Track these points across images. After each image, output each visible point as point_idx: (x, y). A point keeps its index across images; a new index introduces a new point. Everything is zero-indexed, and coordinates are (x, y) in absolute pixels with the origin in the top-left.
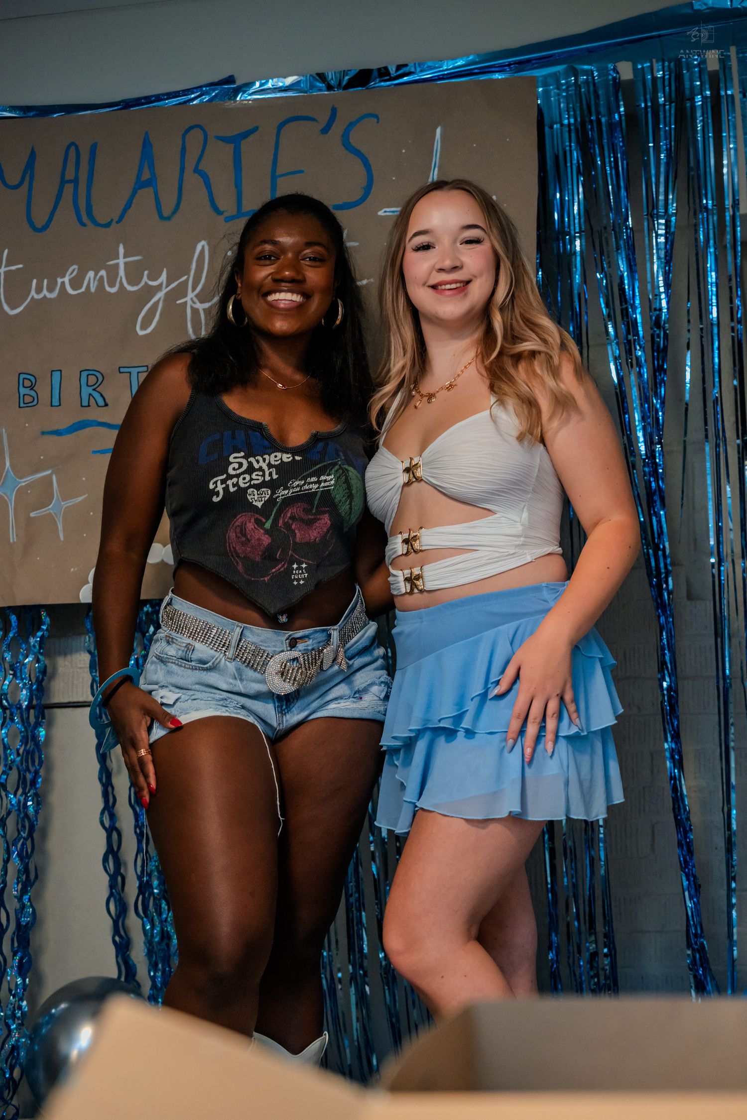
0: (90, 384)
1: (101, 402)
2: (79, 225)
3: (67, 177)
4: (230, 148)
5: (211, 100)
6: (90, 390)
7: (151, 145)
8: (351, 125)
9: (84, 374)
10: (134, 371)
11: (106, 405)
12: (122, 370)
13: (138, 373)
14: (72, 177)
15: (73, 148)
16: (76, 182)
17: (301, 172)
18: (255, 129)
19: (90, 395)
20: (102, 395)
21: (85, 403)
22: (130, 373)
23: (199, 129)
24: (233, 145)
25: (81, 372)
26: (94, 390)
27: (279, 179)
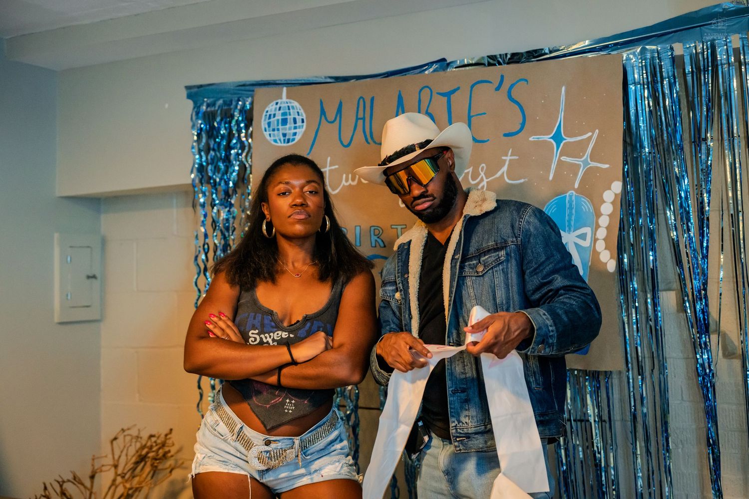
0: (376, 234)
1: (382, 245)
2: (366, 143)
3: (359, 117)
4: (445, 99)
5: (434, 71)
6: (376, 238)
7: (402, 97)
8: (512, 86)
9: (373, 228)
10: (399, 227)
11: (385, 246)
12: (393, 227)
13: (402, 228)
14: (362, 116)
15: (361, 100)
16: (364, 119)
17: (485, 114)
18: (458, 89)
19: (376, 240)
20: (382, 241)
21: (373, 245)
22: (397, 228)
23: (428, 89)
24: (447, 98)
25: (371, 227)
26: (378, 237)
27: (472, 118)
